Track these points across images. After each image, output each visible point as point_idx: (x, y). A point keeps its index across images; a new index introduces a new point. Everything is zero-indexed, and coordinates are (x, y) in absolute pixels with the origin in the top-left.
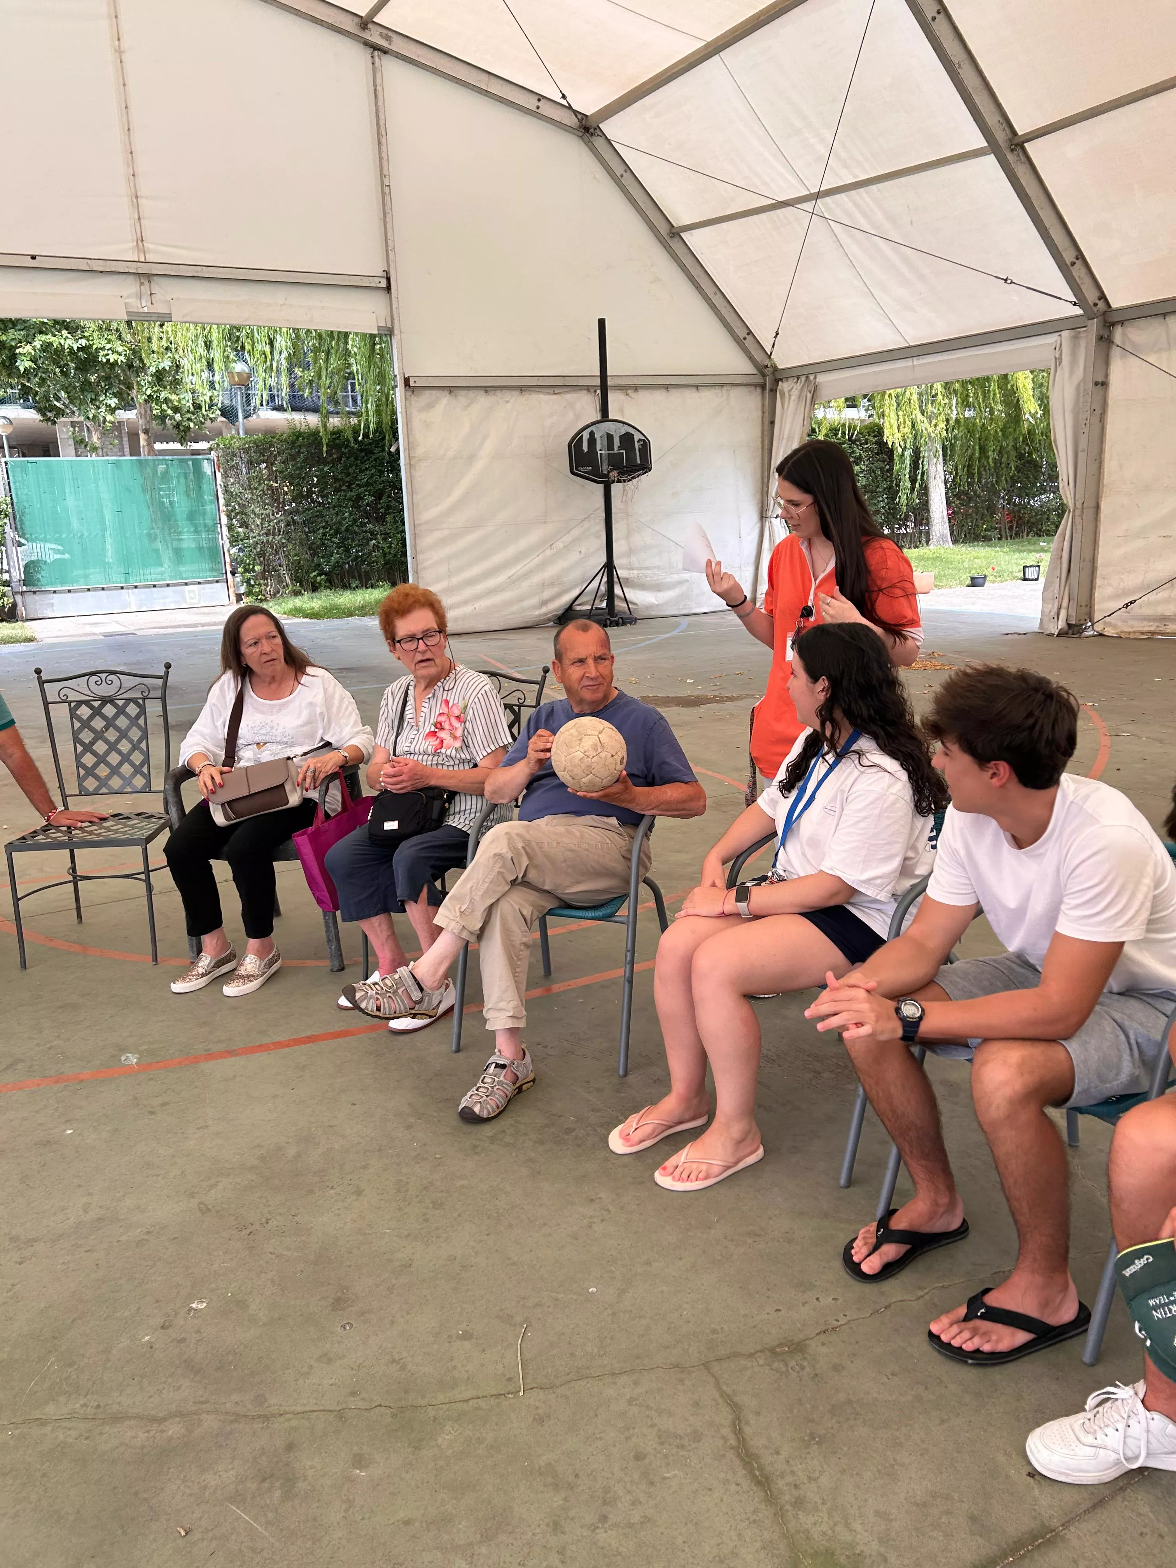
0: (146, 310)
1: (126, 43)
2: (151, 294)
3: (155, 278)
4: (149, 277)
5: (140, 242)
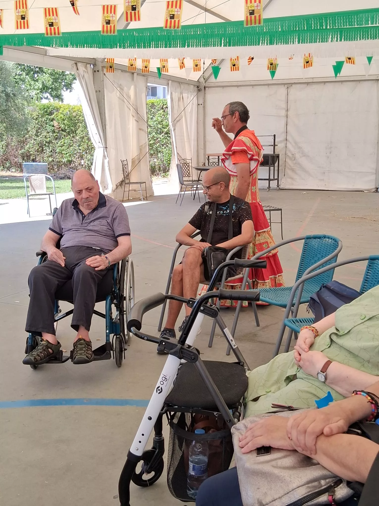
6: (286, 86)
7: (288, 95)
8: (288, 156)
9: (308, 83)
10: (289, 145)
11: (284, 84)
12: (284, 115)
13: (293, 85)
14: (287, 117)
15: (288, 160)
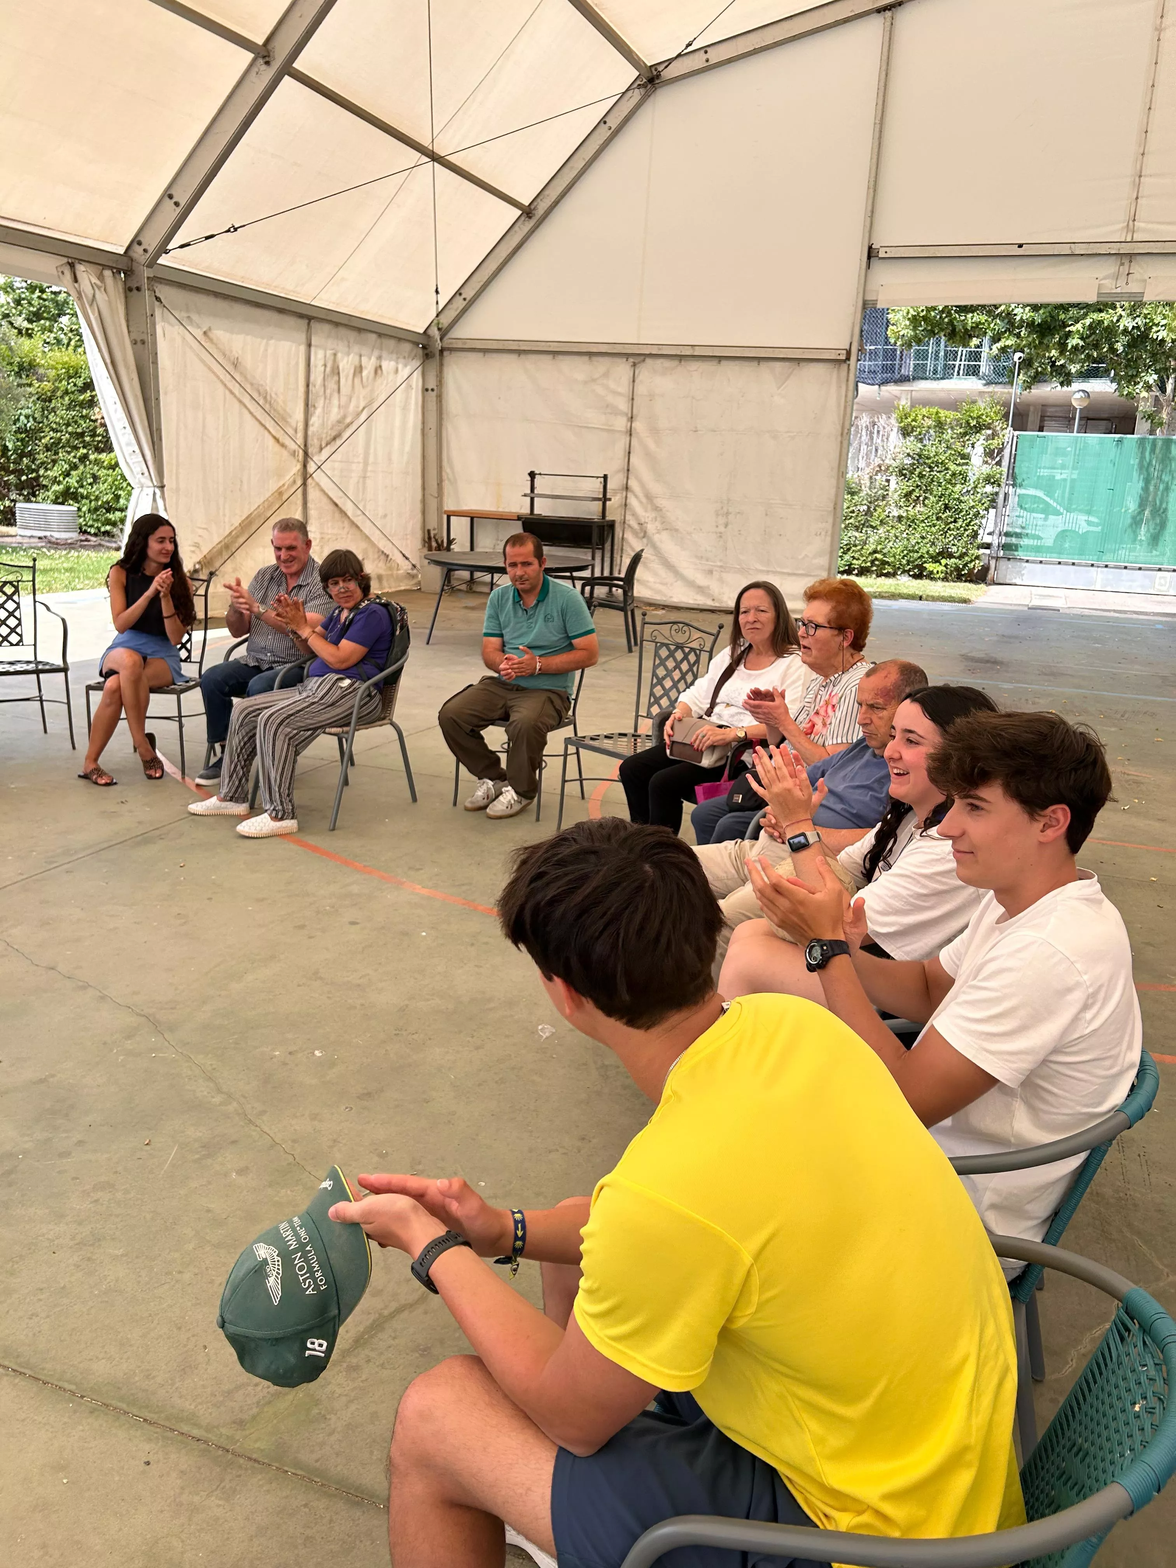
0: (1119, 290)
1: (1167, 21)
2: (1128, 274)
3: (1138, 257)
4: (1131, 256)
5: (1131, 223)
6: (631, 360)
7: (634, 381)
8: (629, 526)
9: (681, 358)
10: (633, 501)
11: (627, 356)
12: (624, 429)
13: (649, 361)
14: (631, 435)
15: (629, 536)
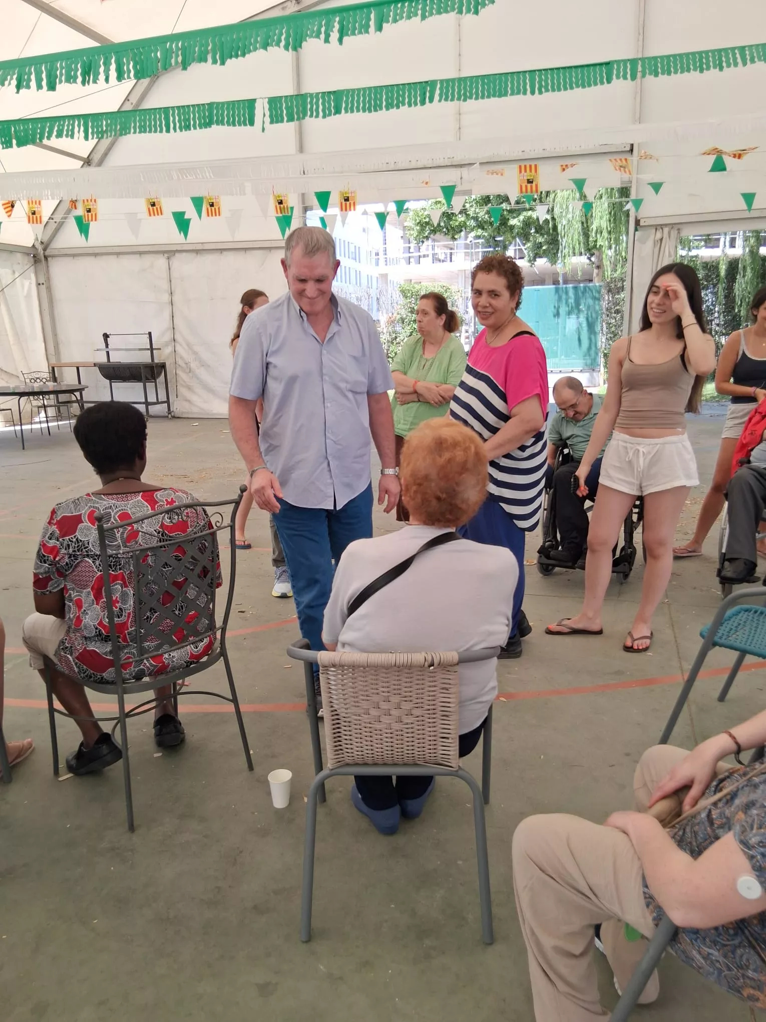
2: (461, 178)
4: (460, 166)
6: (166, 255)
7: (169, 269)
8: (179, 365)
9: (197, 251)
10: (178, 348)
11: (164, 252)
12: (167, 301)
13: (177, 255)
14: (172, 304)
15: (179, 372)
